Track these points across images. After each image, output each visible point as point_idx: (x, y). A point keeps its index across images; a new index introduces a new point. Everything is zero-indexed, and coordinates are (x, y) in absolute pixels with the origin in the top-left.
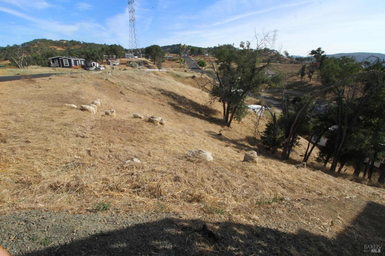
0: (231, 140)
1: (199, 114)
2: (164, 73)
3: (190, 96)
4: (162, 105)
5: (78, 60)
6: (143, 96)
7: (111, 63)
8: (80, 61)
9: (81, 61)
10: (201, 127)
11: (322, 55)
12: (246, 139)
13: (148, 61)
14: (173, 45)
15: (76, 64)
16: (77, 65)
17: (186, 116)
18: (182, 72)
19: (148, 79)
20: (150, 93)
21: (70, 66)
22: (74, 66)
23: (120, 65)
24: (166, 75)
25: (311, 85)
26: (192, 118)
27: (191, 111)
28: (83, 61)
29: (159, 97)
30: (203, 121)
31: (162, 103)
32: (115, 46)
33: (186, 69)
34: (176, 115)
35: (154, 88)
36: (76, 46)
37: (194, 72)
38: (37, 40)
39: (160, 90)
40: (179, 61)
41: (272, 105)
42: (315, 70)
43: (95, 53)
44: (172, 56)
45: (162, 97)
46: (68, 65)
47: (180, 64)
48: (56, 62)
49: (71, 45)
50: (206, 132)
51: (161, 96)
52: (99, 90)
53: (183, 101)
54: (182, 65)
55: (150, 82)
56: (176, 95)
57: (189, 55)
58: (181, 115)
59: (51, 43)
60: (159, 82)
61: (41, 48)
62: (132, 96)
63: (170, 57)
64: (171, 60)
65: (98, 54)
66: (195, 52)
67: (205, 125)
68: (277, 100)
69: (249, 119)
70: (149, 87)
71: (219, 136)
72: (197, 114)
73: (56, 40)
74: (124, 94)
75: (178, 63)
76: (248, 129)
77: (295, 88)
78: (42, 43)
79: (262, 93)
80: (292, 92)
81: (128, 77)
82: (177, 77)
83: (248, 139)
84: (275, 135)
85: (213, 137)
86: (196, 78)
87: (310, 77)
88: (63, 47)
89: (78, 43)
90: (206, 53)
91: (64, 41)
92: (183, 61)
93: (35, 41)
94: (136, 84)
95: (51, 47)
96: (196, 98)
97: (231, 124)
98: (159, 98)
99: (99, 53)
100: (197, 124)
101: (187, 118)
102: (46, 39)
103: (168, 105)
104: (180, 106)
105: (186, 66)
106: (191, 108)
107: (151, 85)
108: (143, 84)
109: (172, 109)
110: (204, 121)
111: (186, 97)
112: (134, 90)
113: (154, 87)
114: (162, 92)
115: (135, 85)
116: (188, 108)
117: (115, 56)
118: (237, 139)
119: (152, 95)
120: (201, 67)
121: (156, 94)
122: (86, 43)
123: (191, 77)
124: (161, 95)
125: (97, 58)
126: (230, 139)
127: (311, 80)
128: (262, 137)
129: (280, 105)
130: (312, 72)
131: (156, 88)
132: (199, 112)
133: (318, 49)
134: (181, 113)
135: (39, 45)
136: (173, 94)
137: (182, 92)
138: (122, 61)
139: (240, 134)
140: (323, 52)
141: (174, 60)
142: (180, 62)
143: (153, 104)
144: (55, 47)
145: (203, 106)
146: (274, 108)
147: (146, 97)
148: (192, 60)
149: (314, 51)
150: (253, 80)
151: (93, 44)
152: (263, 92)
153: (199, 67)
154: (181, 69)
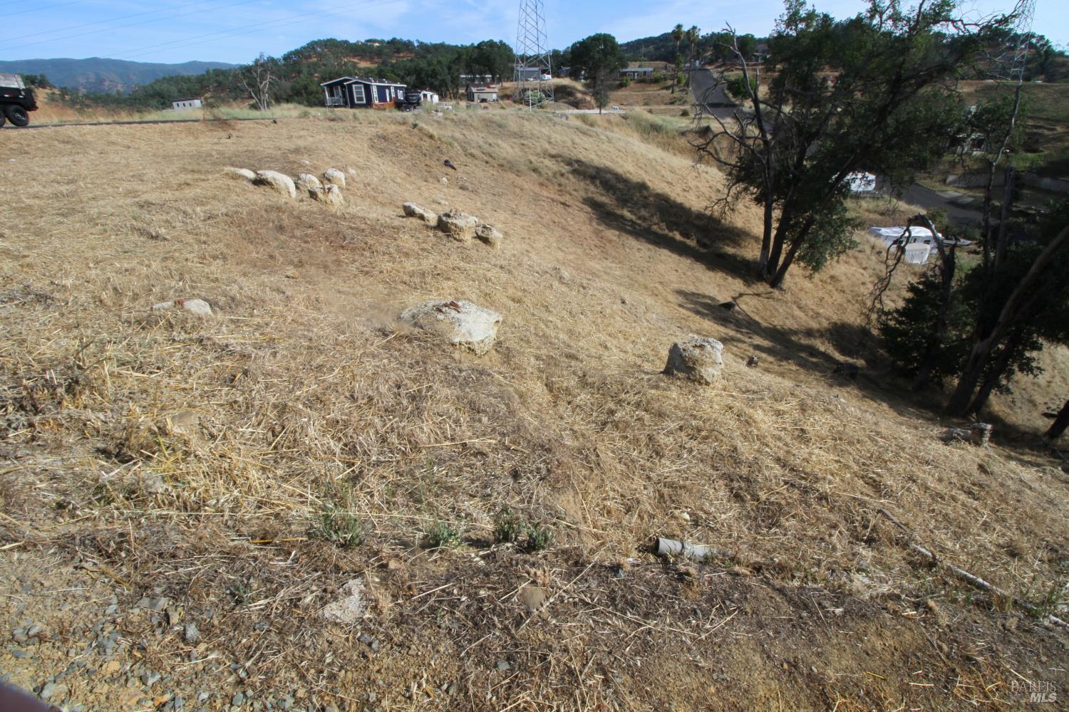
0: (767, 328)
1: (678, 237)
2: (612, 118)
3: (668, 183)
4: (564, 204)
5: (389, 88)
6: (512, 176)
7: (476, 95)
8: (393, 90)
9: (396, 88)
10: (673, 277)
12: (828, 330)
13: (579, 85)
15: (382, 98)
16: (385, 101)
17: (632, 242)
18: (674, 116)
19: (545, 131)
20: (535, 170)
21: (369, 104)
22: (377, 102)
23: (498, 100)
24: (617, 125)
26: (649, 250)
27: (655, 228)
28: (401, 88)
29: (563, 180)
30: (686, 262)
31: (566, 198)
33: (687, 107)
34: (597, 236)
35: (553, 156)
36: (402, 54)
38: (317, 43)
39: (569, 163)
40: (670, 83)
43: (438, 68)
44: (650, 69)
45: (572, 182)
46: (364, 102)
47: (673, 92)
48: (338, 94)
49: (391, 53)
50: (680, 292)
51: (568, 178)
52: (383, 150)
53: (635, 199)
54: (677, 94)
55: (549, 137)
56: (618, 177)
57: (706, 64)
58: (615, 238)
59: (347, 49)
60: (577, 140)
61: (324, 65)
62: (479, 172)
63: (645, 72)
64: (645, 80)
65: (447, 71)
67: (689, 273)
69: (865, 269)
70: (539, 150)
71: (723, 312)
72: (673, 239)
74: (453, 168)
75: (667, 88)
76: (849, 301)
78: (326, 50)
79: (948, 188)
81: (489, 124)
82: (651, 131)
83: (840, 334)
84: (940, 324)
85: (700, 309)
86: (708, 134)
88: (372, 60)
89: (408, 46)
91: (375, 41)
92: (684, 81)
93: (312, 46)
94: (500, 142)
95: (346, 60)
96: (684, 190)
97: (787, 276)
98: (560, 185)
99: (449, 68)
100: (661, 268)
101: (631, 249)
103: (584, 206)
104: (619, 212)
105: (691, 97)
106: (655, 219)
107: (547, 146)
108: (525, 142)
109: (591, 220)
110: (689, 261)
111: (649, 184)
112: (490, 160)
113: (554, 152)
114: (576, 166)
115: (498, 146)
116: (644, 219)
117: (491, 76)
118: (795, 327)
119: (540, 174)
120: (737, 101)
121: (555, 174)
123: (695, 131)
124: (571, 176)
125: (443, 83)
126: (764, 324)
128: (885, 329)
131: (561, 156)
132: (681, 234)
134: (617, 233)
136: (609, 176)
138: (506, 88)
139: (811, 313)
141: (656, 81)
142: (672, 86)
143: (536, 198)
144: (355, 60)
145: (700, 216)
147: (519, 181)
148: (714, 79)
150: (890, 120)
152: (951, 183)
153: (733, 100)
154: (672, 107)
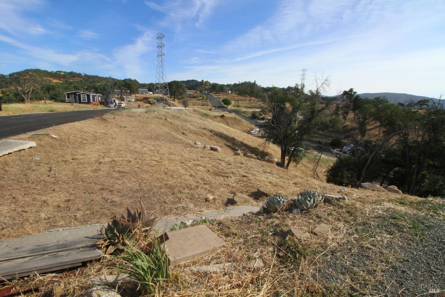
2: (191, 111)
5: (96, 96)
7: (125, 99)
9: (98, 96)
11: (355, 96)
14: (187, 80)
15: (94, 100)
18: (207, 110)
21: (89, 102)
22: (92, 102)
23: (136, 102)
25: (347, 126)
28: (100, 96)
29: (213, 138)
31: (220, 144)
32: (130, 80)
33: (210, 107)
36: (76, 78)
37: (219, 111)
38: (29, 70)
39: (210, 131)
40: (200, 98)
41: (311, 148)
42: (350, 111)
43: (106, 87)
44: (192, 93)
46: (86, 101)
47: (202, 102)
48: (72, 97)
49: (70, 77)
53: (236, 143)
54: (204, 102)
56: (226, 136)
57: (209, 92)
59: (47, 74)
61: (33, 80)
63: (190, 94)
64: (191, 97)
66: (217, 89)
68: (315, 142)
70: (198, 127)
73: (52, 71)
74: (186, 135)
75: (200, 100)
77: (330, 129)
78: (35, 74)
80: (327, 134)
86: (225, 118)
87: (345, 118)
88: (59, 79)
89: (79, 75)
90: (229, 90)
91: (62, 72)
92: (205, 98)
93: (27, 72)
95: (45, 78)
98: (214, 140)
102: (41, 70)
105: (209, 104)
107: (199, 125)
108: (192, 124)
113: (202, 127)
114: (213, 132)
117: (129, 91)
120: (226, 106)
121: (210, 135)
122: (88, 75)
123: (219, 116)
124: (215, 136)
127: (346, 121)
129: (318, 148)
130: (347, 113)
131: (206, 129)
133: (350, 89)
135: (31, 76)
136: (223, 135)
137: (229, 134)
138: (137, 97)
140: (355, 93)
141: (195, 97)
142: (202, 99)
144: (51, 79)
146: (313, 150)
148: (215, 98)
149: (346, 91)
151: (97, 77)
153: (224, 105)
154: (203, 107)
